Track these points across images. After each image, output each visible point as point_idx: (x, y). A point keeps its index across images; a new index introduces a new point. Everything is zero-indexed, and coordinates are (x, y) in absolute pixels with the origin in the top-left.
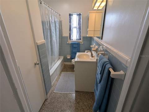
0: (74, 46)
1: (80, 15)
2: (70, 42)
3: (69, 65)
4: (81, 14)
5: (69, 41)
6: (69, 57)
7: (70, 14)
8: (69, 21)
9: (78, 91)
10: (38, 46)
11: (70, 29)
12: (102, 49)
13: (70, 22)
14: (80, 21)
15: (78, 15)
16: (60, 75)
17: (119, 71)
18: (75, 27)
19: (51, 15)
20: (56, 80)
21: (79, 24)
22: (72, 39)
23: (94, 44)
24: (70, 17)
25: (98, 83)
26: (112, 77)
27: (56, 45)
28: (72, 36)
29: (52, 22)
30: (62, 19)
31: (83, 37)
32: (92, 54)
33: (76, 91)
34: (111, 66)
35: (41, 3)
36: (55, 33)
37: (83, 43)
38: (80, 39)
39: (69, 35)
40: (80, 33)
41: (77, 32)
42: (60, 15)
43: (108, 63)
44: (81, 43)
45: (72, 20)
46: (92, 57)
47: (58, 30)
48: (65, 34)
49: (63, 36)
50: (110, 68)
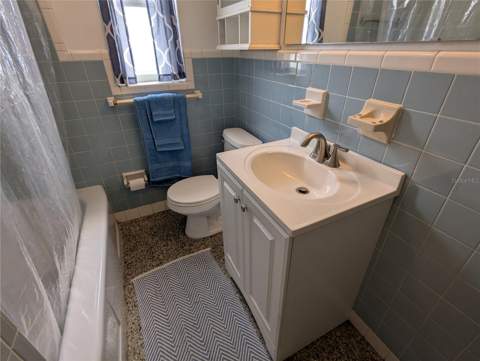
0: (159, 115)
2: (122, 96)
5: (115, 91)
6: (138, 183)
22: (129, 74)
31: (195, 61)
37: (199, 94)
38: (182, 75)
39: (106, 51)
44: (188, 96)
49: (62, 58)
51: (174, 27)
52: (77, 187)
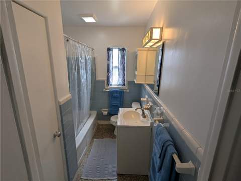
0: (115, 95)
1: (123, 50)
2: (107, 89)
3: (107, 125)
4: (126, 48)
5: (106, 87)
6: (106, 113)
7: (108, 48)
8: (107, 58)
9: (122, 175)
10: (60, 106)
11: (109, 70)
12: (159, 112)
13: (109, 59)
14: (124, 58)
15: (120, 50)
16: (91, 144)
17: (187, 162)
18: (116, 67)
19: (81, 52)
20: (85, 155)
21: (123, 63)
22: (111, 83)
23: (146, 97)
24: (109, 53)
25: (157, 170)
26: (178, 172)
27: (86, 96)
28: (111, 80)
29: (81, 63)
30: (96, 55)
31: (128, 82)
32: (143, 113)
33: (119, 175)
34: (175, 151)
35: (68, 40)
36: (85, 77)
37: (128, 91)
38: (124, 85)
39: (106, 78)
40: (124, 76)
41: (119, 75)
42: (93, 49)
43: (171, 144)
44: (125, 91)
45: (112, 56)
46: (144, 117)
47: (89, 72)
48: (101, 77)
49: (97, 79)
50: (173, 154)
51: (124, 74)
52: (91, 110)
